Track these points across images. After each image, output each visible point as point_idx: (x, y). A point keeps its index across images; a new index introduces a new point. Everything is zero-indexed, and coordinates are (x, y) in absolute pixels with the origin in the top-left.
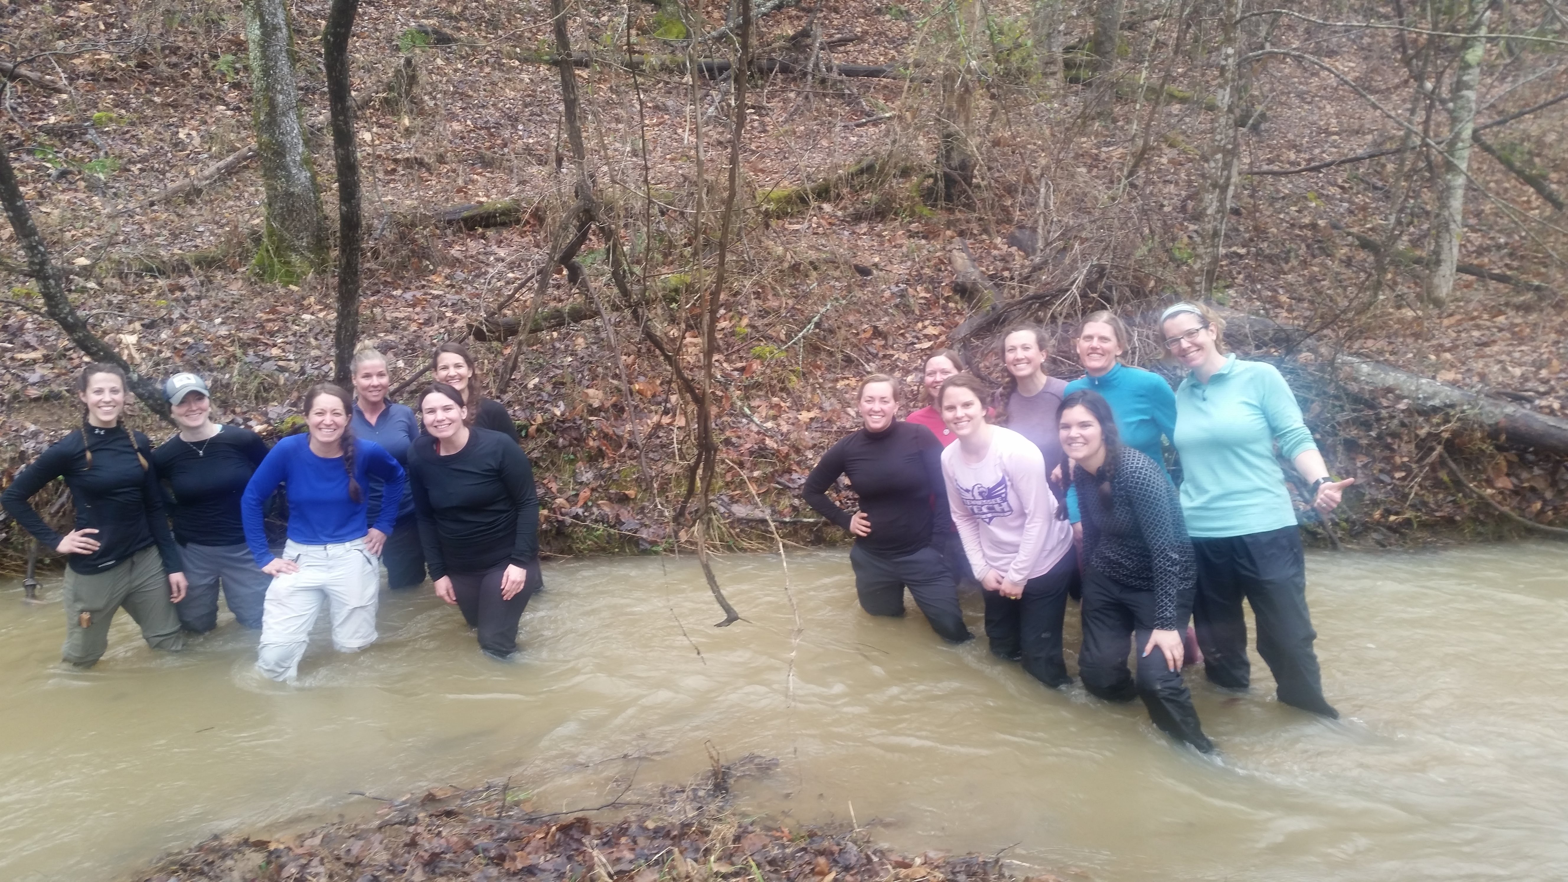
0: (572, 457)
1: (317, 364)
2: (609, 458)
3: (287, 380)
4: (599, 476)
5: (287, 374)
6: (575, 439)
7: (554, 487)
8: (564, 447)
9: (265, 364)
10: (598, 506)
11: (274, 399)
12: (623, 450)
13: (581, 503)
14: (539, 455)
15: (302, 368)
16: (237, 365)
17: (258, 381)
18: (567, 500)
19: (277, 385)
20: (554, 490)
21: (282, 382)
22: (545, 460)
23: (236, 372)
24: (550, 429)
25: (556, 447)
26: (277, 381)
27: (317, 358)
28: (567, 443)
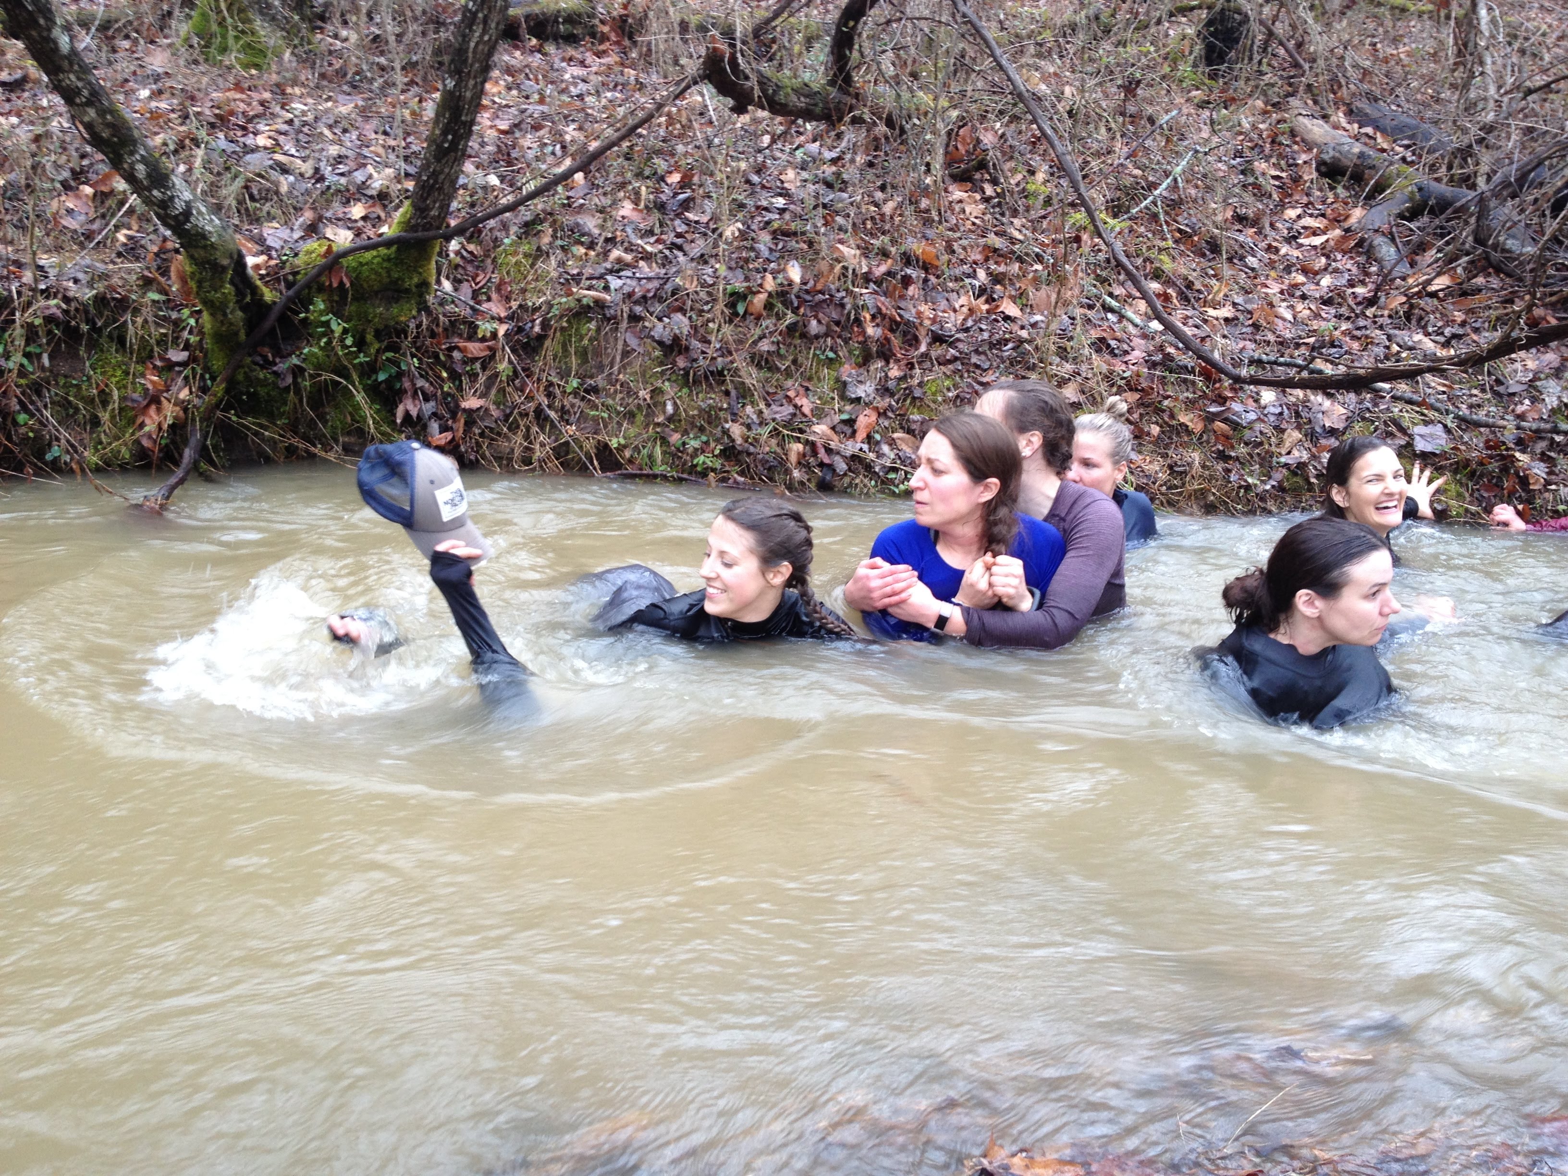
0: (831, 355)
1: (342, 168)
2: (898, 361)
3: (292, 186)
4: (884, 390)
5: (291, 178)
6: (838, 323)
7: (806, 404)
8: (817, 337)
9: (248, 157)
10: (892, 443)
11: (270, 217)
12: (923, 348)
13: (861, 435)
14: (773, 348)
15: (317, 170)
16: (200, 153)
17: (239, 183)
18: (833, 428)
19: (277, 193)
20: (806, 410)
21: (284, 189)
22: (782, 357)
23: (198, 163)
24: (787, 304)
25: (804, 336)
26: (277, 184)
27: (340, 159)
28: (823, 329)
